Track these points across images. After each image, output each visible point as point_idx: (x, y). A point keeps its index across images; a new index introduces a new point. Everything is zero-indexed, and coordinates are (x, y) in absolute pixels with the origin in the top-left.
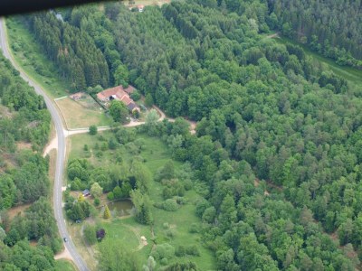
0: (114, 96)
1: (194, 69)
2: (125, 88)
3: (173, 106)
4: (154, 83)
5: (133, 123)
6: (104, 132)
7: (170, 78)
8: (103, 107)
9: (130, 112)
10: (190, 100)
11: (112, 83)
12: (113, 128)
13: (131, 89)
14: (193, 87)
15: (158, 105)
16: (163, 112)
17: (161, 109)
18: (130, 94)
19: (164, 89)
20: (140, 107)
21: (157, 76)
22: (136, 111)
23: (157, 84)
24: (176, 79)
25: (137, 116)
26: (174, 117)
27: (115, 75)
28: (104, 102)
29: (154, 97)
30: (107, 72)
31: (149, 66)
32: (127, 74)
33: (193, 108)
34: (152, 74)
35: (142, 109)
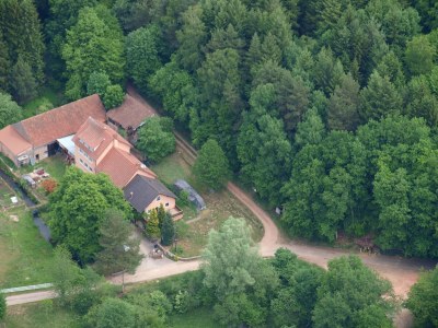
0: (66, 142)
1: (395, 37)
2: (109, 104)
3: (315, 196)
4: (231, 92)
5: (154, 269)
6: (35, 309)
7: (298, 80)
8: (23, 190)
9: (137, 217)
10: (384, 177)
11: (56, 82)
12: (72, 292)
13: (138, 112)
14: (394, 122)
15: (247, 187)
16: (270, 212)
17: (262, 200)
18: (130, 134)
19: (274, 125)
20: (175, 191)
21: (243, 68)
22: (160, 212)
23: (245, 98)
24: (324, 83)
25: (165, 235)
26: (316, 239)
27: (67, 51)
28: (27, 167)
29: (231, 152)
30: (36, 38)
31: (209, 21)
32: (115, 45)
33: (398, 211)
34: (223, 57)
35: (182, 203)
